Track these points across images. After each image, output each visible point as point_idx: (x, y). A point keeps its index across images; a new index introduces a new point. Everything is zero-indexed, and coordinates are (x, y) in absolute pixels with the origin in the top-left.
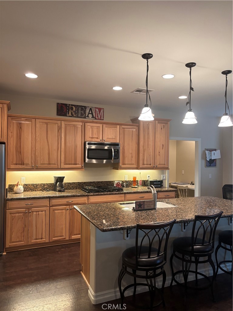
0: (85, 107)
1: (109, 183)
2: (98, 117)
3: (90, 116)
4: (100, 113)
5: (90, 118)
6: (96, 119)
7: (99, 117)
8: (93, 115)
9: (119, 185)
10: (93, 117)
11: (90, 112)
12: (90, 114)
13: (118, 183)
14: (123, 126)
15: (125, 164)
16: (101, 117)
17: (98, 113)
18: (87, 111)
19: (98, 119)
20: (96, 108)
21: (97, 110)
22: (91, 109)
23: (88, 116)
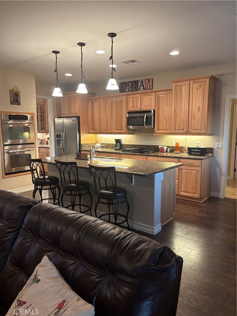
0: (138, 81)
1: (156, 147)
2: (147, 87)
3: (142, 88)
4: (149, 83)
5: (142, 89)
6: (146, 89)
7: (149, 88)
8: (143, 87)
9: (163, 149)
10: (144, 88)
11: (142, 85)
12: (142, 86)
13: (161, 148)
14: (158, 93)
15: (160, 130)
16: (150, 87)
17: (148, 83)
18: (139, 84)
19: (148, 89)
20: (146, 80)
21: (147, 81)
22: (142, 82)
23: (140, 89)
